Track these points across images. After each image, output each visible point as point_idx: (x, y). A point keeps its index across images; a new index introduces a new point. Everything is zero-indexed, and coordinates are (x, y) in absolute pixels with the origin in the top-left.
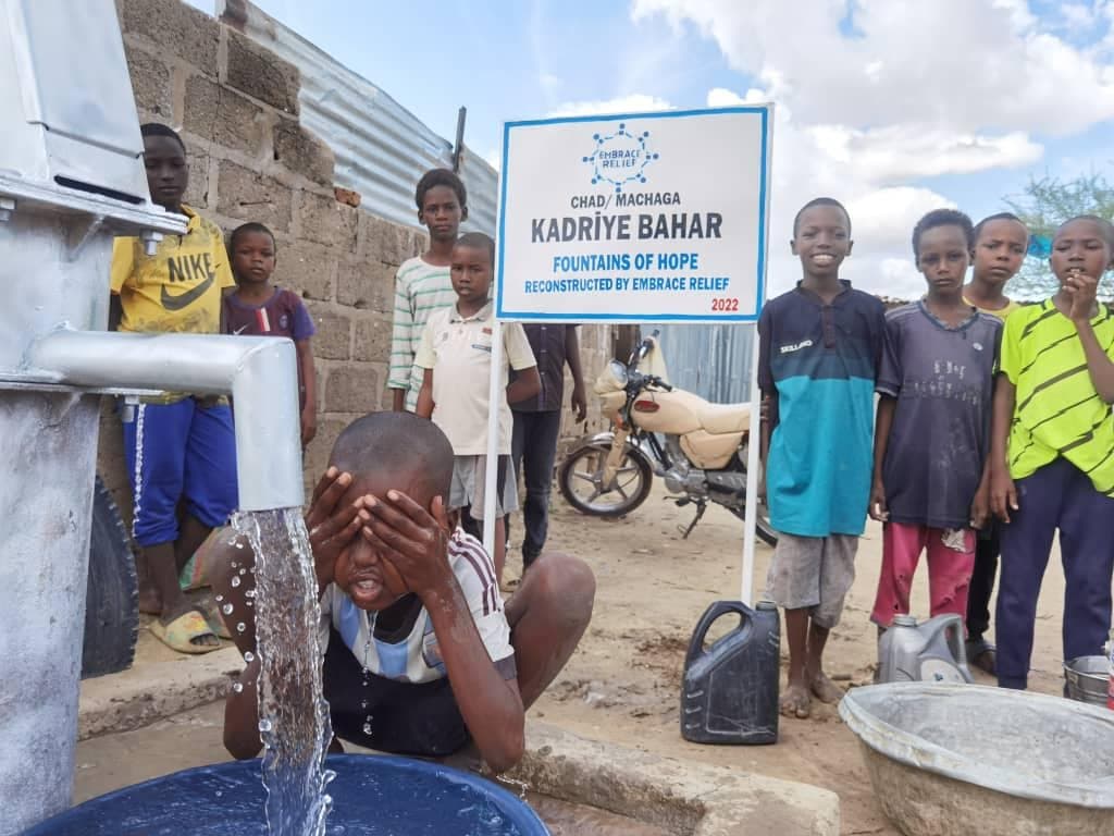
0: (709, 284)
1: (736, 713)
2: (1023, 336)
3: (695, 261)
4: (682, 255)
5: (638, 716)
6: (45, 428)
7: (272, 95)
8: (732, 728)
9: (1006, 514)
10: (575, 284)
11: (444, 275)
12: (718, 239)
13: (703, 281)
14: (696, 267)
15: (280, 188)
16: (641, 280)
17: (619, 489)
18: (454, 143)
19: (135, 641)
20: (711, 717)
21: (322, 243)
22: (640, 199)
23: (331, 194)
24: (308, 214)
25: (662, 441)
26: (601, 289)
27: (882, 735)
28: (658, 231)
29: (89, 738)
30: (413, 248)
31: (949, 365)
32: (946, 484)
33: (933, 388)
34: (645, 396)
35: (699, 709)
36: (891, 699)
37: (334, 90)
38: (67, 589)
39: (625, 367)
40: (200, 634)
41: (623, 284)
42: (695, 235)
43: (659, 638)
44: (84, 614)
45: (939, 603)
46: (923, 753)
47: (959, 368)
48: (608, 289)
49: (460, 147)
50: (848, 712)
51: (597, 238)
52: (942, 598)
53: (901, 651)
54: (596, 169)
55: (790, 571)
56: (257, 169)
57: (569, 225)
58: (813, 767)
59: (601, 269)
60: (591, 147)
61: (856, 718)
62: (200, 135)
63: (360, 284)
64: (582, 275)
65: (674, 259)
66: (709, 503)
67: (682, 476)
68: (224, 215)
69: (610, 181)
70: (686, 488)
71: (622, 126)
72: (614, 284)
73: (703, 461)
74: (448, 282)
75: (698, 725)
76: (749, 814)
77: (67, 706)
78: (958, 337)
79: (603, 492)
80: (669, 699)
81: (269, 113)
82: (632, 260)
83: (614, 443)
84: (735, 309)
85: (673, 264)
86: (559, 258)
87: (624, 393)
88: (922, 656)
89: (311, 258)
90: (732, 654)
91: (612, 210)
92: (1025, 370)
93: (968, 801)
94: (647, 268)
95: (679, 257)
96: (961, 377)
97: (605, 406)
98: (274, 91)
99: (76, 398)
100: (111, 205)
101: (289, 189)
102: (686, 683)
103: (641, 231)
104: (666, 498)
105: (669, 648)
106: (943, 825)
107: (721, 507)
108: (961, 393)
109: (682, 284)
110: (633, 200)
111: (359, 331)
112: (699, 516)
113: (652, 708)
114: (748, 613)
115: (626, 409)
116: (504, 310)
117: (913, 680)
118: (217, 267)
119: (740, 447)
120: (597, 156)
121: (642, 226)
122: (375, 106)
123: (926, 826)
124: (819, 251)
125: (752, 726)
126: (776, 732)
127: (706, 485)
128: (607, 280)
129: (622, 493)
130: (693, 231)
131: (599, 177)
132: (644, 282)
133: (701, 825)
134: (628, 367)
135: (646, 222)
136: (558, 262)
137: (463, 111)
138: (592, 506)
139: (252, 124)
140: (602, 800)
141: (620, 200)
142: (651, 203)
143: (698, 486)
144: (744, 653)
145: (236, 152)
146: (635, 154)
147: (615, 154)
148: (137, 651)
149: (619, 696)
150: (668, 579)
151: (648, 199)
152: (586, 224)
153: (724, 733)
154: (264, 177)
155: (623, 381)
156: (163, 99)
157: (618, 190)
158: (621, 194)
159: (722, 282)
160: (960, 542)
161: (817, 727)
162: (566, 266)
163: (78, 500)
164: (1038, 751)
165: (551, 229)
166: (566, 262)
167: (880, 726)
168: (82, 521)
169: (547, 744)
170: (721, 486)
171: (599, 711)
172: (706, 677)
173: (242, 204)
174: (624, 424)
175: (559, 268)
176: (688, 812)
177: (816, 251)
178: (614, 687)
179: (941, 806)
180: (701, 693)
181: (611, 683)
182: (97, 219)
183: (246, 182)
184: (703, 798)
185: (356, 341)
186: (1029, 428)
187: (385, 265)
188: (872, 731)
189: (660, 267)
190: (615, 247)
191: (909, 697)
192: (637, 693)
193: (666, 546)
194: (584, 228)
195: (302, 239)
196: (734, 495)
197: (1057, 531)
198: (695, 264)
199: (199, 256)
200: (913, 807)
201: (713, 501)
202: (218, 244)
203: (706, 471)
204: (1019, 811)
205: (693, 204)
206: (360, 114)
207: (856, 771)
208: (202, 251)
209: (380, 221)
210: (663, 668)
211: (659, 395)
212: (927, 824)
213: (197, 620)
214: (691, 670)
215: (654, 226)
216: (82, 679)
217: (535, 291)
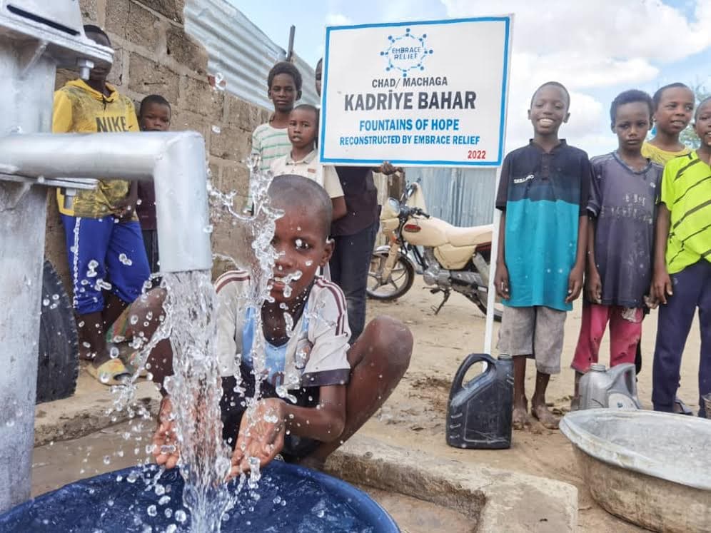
0: (466, 141)
1: (484, 428)
2: (677, 178)
3: (457, 125)
4: (448, 121)
5: (416, 430)
6: (4, 210)
7: (166, 9)
8: (481, 438)
9: (664, 298)
10: (375, 139)
11: (283, 134)
12: (473, 110)
13: (462, 139)
14: (457, 129)
15: (172, 74)
16: (420, 137)
17: (392, 282)
18: (287, 50)
19: (76, 377)
20: (467, 431)
21: (200, 114)
22: (420, 82)
23: (206, 80)
24: (191, 93)
25: (421, 251)
26: (392, 143)
27: (594, 445)
28: (432, 104)
29: (44, 445)
30: (261, 120)
31: (636, 196)
32: (631, 277)
33: (625, 212)
34: (411, 222)
35: (460, 425)
36: (593, 420)
37: (207, 9)
38: (24, 336)
39: (398, 202)
40: (120, 373)
41: (408, 140)
42: (457, 107)
43: (425, 378)
44: (38, 355)
45: (616, 356)
46: (624, 457)
47: (642, 198)
48: (397, 142)
49: (291, 53)
50: (568, 429)
51: (390, 108)
52: (619, 353)
53: (596, 388)
54: (390, 61)
55: (511, 331)
56: (156, 61)
57: (371, 100)
58: (537, 464)
59: (392, 129)
60: (387, 44)
61: (573, 433)
62: (117, 34)
63: (225, 142)
64: (380, 133)
65: (442, 123)
66: (452, 292)
67: (436, 274)
68: (134, 91)
69: (399, 68)
70: (437, 282)
71: (408, 30)
72: (401, 140)
73: (449, 264)
74: (286, 139)
75: (458, 436)
76: (517, 501)
77: (26, 425)
78: (641, 177)
79: (382, 284)
80: (435, 418)
81: (164, 22)
82: (413, 124)
83: (390, 253)
84: (483, 157)
85: (442, 126)
86: (363, 122)
87: (398, 219)
88: (610, 391)
89: (193, 123)
90: (482, 389)
91: (400, 89)
92: (678, 200)
93: (656, 490)
94: (424, 129)
95: (446, 121)
96: (643, 205)
97: (385, 228)
98: (167, 7)
99: (27, 186)
100: (53, 33)
101: (178, 75)
102: (450, 408)
103: (420, 104)
104: (424, 288)
105: (432, 385)
106: (637, 506)
107: (461, 295)
108: (643, 215)
109: (448, 140)
110: (415, 83)
111: (225, 173)
112: (445, 300)
113: (425, 425)
114: (493, 361)
115: (399, 230)
116: (325, 157)
117: (603, 407)
118: (130, 127)
119: (474, 255)
120: (390, 52)
121: (421, 100)
122: (235, 22)
123: (624, 507)
124: (544, 116)
125: (495, 436)
126: (510, 440)
127: (450, 280)
128: (396, 137)
129: (395, 286)
130: (455, 104)
131: (392, 66)
132: (422, 139)
133: (485, 510)
134: (400, 203)
135: (423, 97)
136: (363, 124)
137: (293, 29)
138: (376, 293)
139: (151, 28)
140: (409, 490)
141: (406, 82)
142: (427, 85)
143: (445, 280)
144: (490, 389)
145: (140, 47)
146: (417, 50)
147: (403, 50)
148: (78, 385)
149: (403, 416)
150: (428, 340)
151: (426, 82)
152: (382, 98)
153: (476, 441)
154: (161, 66)
155: (397, 212)
156: (91, 7)
157: (405, 75)
158: (407, 78)
159: (475, 139)
160: (633, 316)
161: (536, 438)
162: (368, 127)
163: (32, 269)
164: (692, 455)
165: (358, 102)
166: (368, 124)
167: (592, 438)
168: (35, 285)
169: (369, 451)
170: (460, 280)
171: (389, 426)
172: (464, 404)
173: (146, 84)
174: (397, 240)
175: (363, 128)
176: (473, 500)
177: (543, 116)
178: (399, 410)
179: (636, 493)
180: (461, 414)
181: (396, 408)
182: (42, 44)
183: (148, 68)
184: (483, 490)
185: (223, 182)
186: (682, 240)
187: (242, 131)
188: (586, 442)
189: (433, 128)
190: (402, 114)
191: (606, 419)
192: (414, 415)
193: (425, 319)
194: (381, 102)
195: (186, 110)
196: (469, 286)
197: (697, 308)
198: (456, 127)
199: (118, 118)
200: (615, 494)
201: (455, 290)
202: (131, 112)
203: (451, 271)
204: (693, 497)
205: (456, 86)
206: (224, 26)
207: (566, 467)
208: (119, 114)
209: (238, 100)
210: (429, 398)
211: (421, 221)
212: (626, 505)
213: (118, 364)
214: (454, 399)
215: (429, 100)
216: (36, 404)
217: (347, 144)
